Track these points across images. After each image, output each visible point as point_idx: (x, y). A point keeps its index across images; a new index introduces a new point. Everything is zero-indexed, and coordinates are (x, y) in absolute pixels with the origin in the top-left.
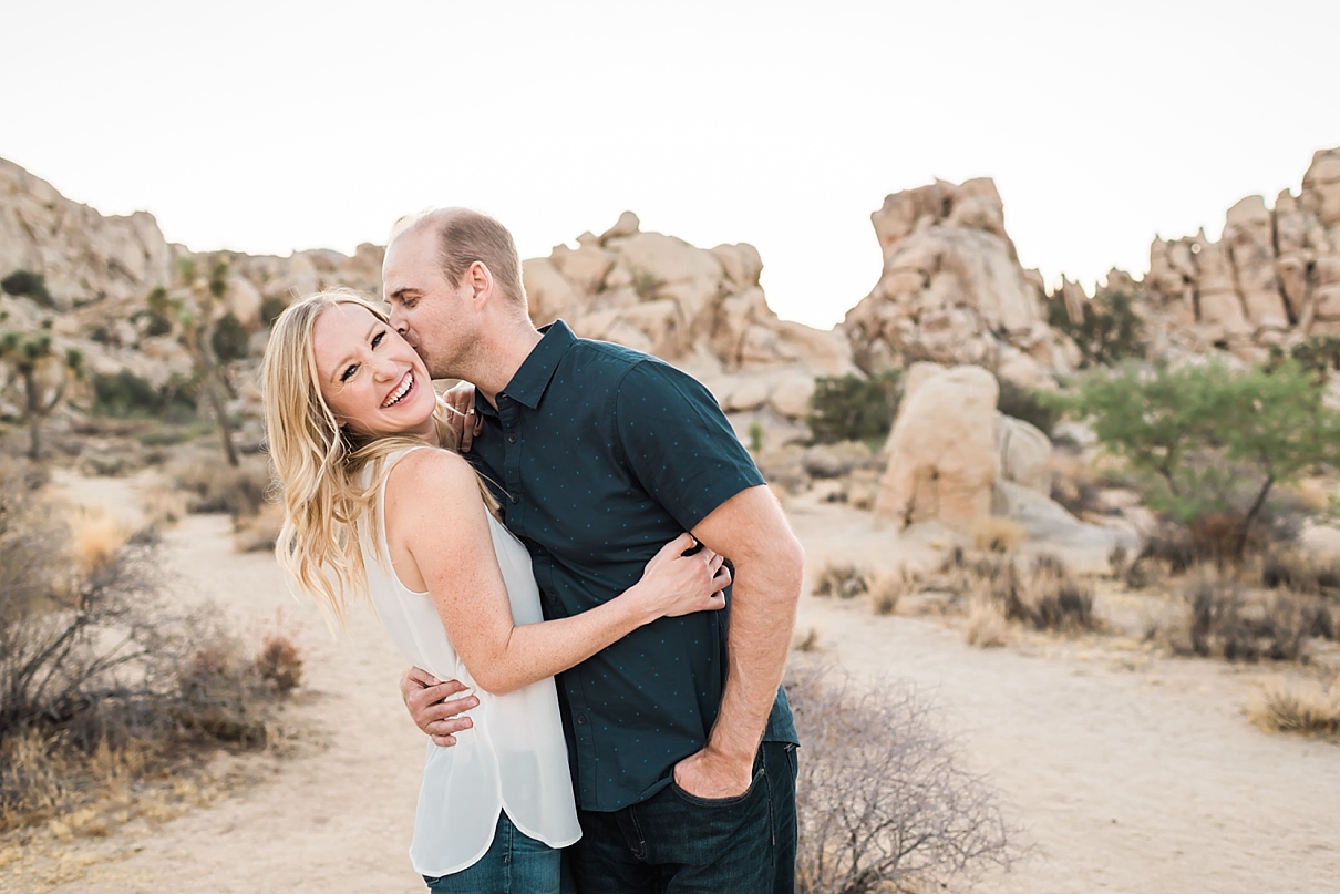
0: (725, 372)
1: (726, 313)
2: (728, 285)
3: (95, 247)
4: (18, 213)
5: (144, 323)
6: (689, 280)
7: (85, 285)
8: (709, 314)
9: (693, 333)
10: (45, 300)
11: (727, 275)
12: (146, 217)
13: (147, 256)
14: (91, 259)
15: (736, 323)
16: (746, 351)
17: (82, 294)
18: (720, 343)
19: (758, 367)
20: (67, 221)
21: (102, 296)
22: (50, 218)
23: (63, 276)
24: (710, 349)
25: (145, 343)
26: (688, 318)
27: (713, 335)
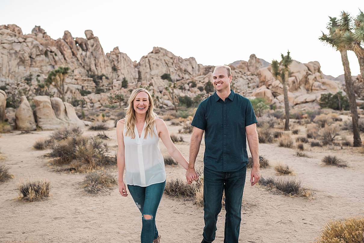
0: (308, 93)
1: (308, 79)
2: (309, 72)
3: (181, 67)
4: (165, 60)
5: (190, 84)
6: (299, 72)
7: (179, 76)
8: (304, 79)
9: (300, 84)
10: (170, 80)
11: (309, 70)
12: (193, 59)
13: (193, 68)
14: (180, 69)
15: (311, 81)
16: (313, 88)
17: (178, 78)
18: (307, 86)
19: (316, 91)
20: (175, 61)
21: (183, 78)
22: (172, 61)
23: (174, 74)
24: (305, 88)
25: (190, 89)
26: (298, 81)
27: (305, 84)
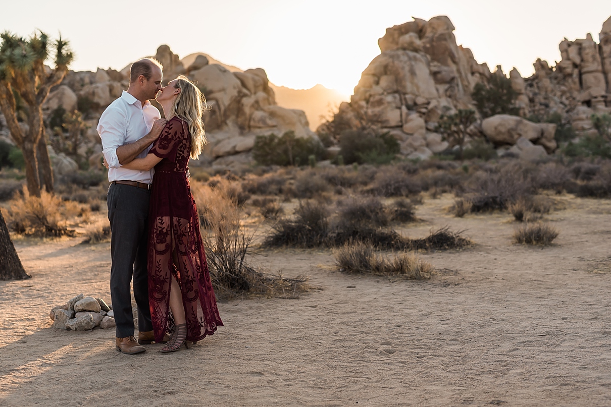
0: (242, 134)
1: (243, 105)
2: (245, 91)
6: (223, 90)
8: (234, 106)
9: (226, 116)
11: (244, 86)
15: (247, 110)
16: (252, 123)
18: (240, 120)
24: (236, 123)
26: (223, 108)
27: (237, 116)
